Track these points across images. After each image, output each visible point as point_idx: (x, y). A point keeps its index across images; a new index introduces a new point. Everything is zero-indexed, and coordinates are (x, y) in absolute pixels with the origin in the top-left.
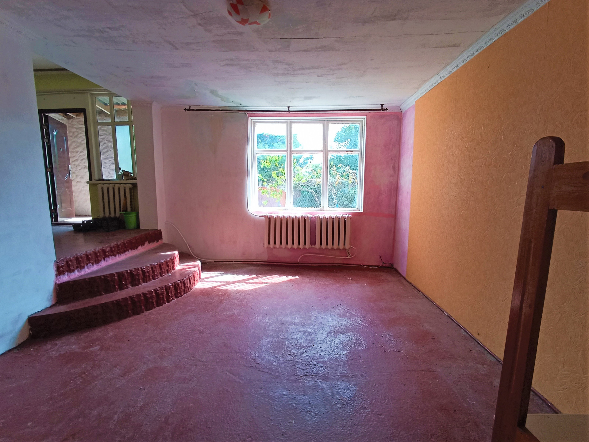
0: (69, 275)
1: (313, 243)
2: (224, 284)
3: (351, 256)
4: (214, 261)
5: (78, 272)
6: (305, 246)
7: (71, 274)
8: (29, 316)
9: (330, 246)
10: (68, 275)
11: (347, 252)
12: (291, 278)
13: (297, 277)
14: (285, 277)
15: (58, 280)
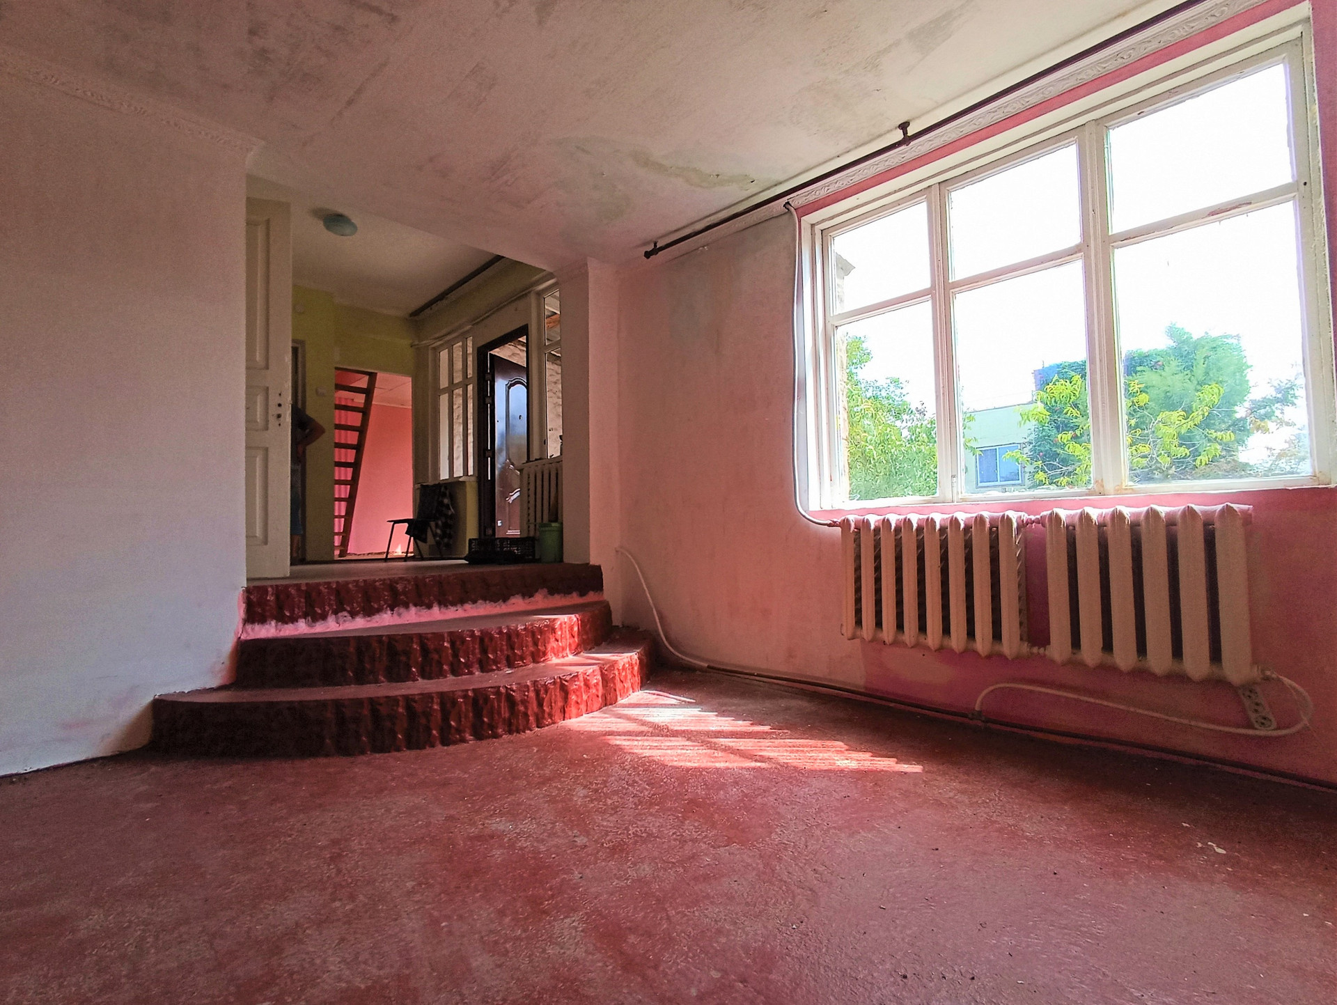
0: (279, 627)
1: (1036, 632)
2: (642, 732)
3: (1278, 728)
4: (709, 667)
5: (309, 625)
6: (997, 648)
7: (286, 626)
8: (156, 697)
9: (1124, 656)
10: (276, 626)
11: (1247, 703)
12: (887, 764)
13: (916, 769)
14: (867, 755)
15: (247, 632)
